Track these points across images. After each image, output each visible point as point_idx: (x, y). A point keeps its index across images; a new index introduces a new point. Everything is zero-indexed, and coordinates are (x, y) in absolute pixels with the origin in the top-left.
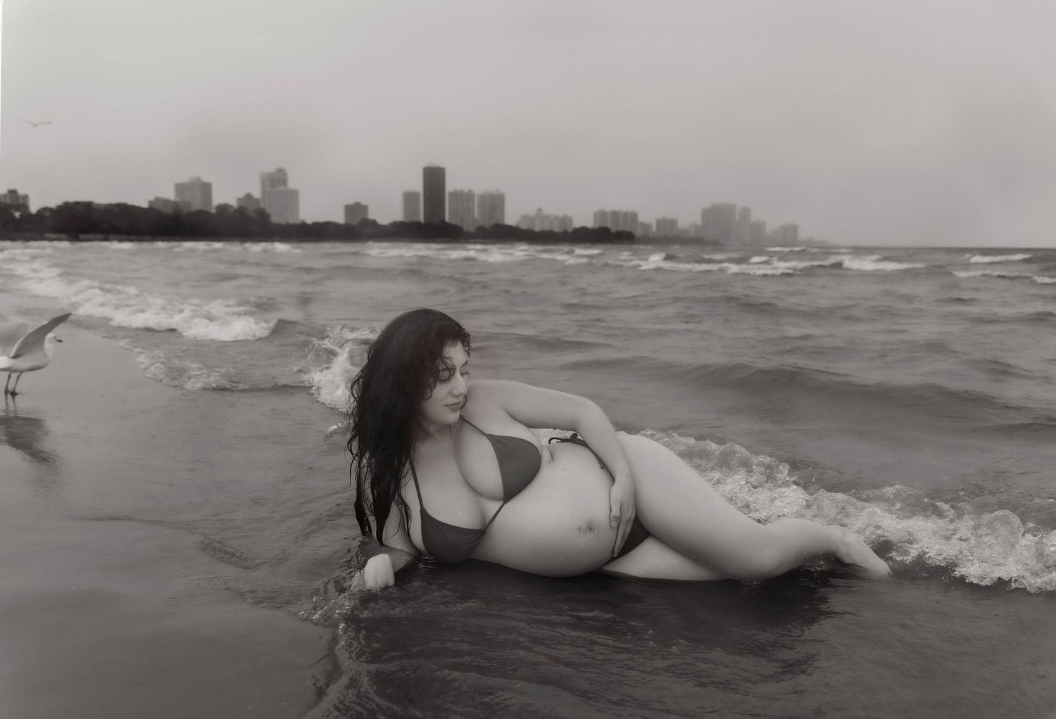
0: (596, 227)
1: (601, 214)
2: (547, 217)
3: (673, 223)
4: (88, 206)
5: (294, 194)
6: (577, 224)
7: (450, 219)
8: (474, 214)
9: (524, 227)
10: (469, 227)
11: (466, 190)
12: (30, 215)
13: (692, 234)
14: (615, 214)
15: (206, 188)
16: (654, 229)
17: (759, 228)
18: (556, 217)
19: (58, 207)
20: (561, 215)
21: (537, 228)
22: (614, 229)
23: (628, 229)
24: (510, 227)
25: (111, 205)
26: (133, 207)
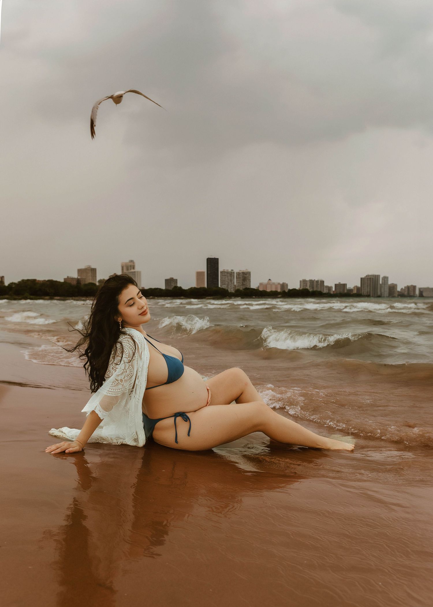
0: (301, 289)
1: (304, 282)
2: (274, 284)
3: (345, 285)
4: (34, 281)
5: (139, 273)
6: (290, 287)
7: (221, 286)
8: (234, 282)
9: (261, 289)
10: (231, 290)
11: (230, 270)
12: (5, 286)
13: (355, 292)
14: (312, 282)
15: (94, 271)
16: (334, 289)
17: (393, 287)
18: (279, 284)
19: (19, 282)
20: (281, 283)
21: (269, 290)
22: (311, 290)
23: (319, 290)
24: (254, 289)
25: (45, 280)
26: (56, 281)
